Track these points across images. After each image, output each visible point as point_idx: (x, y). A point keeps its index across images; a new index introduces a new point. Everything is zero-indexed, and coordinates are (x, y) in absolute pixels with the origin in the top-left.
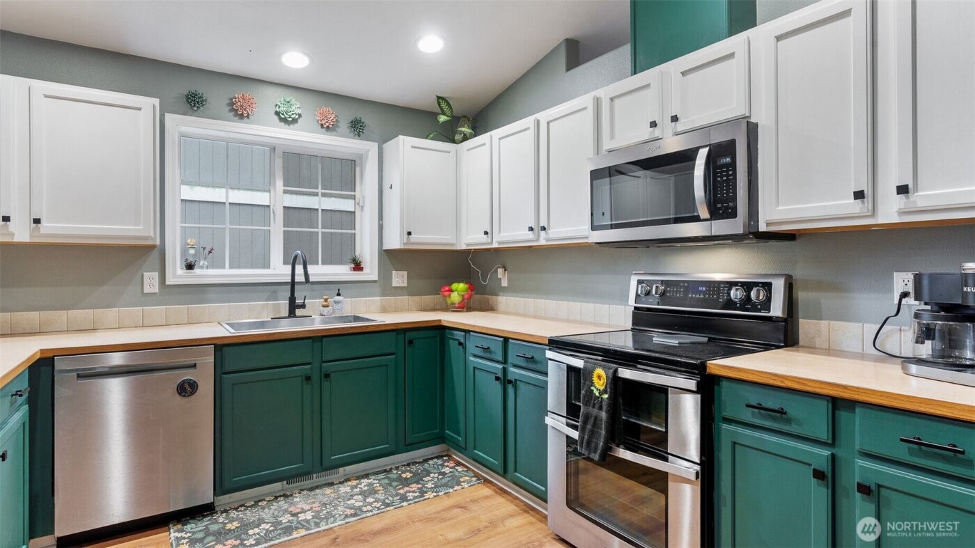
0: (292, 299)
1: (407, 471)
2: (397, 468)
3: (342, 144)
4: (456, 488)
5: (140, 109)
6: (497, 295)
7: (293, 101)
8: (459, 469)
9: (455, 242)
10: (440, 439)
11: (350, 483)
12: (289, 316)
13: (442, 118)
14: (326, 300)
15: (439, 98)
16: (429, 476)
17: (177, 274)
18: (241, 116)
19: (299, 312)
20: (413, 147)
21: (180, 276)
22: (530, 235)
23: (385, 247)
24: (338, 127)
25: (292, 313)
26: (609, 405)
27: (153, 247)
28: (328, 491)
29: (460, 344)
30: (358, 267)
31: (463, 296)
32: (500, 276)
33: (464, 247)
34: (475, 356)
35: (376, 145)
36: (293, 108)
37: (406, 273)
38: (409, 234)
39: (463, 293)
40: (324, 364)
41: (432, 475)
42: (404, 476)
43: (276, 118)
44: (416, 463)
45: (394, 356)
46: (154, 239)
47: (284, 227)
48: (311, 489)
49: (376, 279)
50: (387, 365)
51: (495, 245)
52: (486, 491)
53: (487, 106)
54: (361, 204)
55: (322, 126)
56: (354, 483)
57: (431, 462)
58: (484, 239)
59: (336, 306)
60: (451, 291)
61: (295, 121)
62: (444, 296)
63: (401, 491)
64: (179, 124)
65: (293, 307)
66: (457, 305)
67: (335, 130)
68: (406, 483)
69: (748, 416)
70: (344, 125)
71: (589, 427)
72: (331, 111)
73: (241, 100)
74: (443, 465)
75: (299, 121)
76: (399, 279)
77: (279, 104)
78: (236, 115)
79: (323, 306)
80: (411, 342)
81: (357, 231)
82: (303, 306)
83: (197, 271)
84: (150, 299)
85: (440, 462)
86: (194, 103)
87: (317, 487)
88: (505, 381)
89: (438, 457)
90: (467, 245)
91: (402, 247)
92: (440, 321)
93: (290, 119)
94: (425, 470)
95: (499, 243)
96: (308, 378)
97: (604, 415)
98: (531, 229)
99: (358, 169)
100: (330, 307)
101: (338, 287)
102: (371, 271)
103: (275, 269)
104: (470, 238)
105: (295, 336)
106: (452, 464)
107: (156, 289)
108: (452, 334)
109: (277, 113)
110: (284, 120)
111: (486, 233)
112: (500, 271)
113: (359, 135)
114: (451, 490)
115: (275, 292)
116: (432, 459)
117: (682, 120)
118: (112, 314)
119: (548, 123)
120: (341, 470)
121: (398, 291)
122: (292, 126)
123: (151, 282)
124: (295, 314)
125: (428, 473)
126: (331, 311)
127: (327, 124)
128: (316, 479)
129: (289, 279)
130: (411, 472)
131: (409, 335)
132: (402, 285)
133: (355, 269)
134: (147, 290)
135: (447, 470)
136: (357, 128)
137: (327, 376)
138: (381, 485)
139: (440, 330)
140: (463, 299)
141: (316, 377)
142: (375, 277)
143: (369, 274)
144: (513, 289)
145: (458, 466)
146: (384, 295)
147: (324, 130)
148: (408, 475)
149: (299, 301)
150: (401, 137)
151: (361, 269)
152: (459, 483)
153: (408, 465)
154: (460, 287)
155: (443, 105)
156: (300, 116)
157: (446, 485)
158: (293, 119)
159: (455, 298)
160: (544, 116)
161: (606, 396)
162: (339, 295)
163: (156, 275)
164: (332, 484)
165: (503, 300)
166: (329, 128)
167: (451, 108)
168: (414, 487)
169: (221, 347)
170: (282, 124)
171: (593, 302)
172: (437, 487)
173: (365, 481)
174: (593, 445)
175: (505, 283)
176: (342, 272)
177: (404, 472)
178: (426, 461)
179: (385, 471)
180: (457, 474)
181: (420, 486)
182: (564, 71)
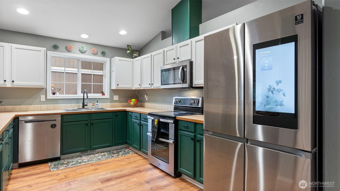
0: (83, 103)
1: (115, 151)
2: (113, 151)
3: (99, 59)
4: (128, 154)
5: (41, 51)
6: (145, 103)
7: (84, 47)
8: (130, 151)
9: (132, 87)
10: (126, 143)
11: (99, 154)
12: (83, 108)
13: (128, 52)
14: (93, 104)
15: (128, 45)
16: (121, 152)
17: (50, 96)
18: (69, 51)
19: (85, 107)
20: (119, 60)
21: (51, 97)
22: (149, 86)
23: (112, 89)
24: (98, 54)
25: (83, 107)
26: (157, 128)
27: (44, 88)
28: (92, 155)
29: (130, 116)
30: (103, 94)
31: (134, 103)
32: (145, 97)
33: (134, 89)
34: (134, 119)
35: (109, 59)
36: (84, 49)
37: (118, 96)
38: (118, 85)
39: (134, 102)
40: (92, 121)
41: (122, 152)
42: (114, 152)
43: (79, 52)
44: (118, 149)
45: (112, 119)
46: (44, 86)
47: (82, 82)
48: (87, 155)
49: (109, 98)
50: (110, 122)
51: (142, 88)
52: (136, 155)
53: (142, 48)
54: (105, 76)
55: (93, 54)
56: (100, 154)
57: (123, 149)
58: (139, 86)
59: (96, 105)
60: (131, 101)
61: (85, 52)
62: (129, 103)
63: (113, 155)
64: (51, 54)
65: (84, 106)
66: (133, 106)
67: (97, 55)
68: (115, 153)
69: (183, 128)
70: (99, 53)
71: (154, 133)
72: (95, 49)
73: (69, 47)
74: (126, 150)
75: (86, 52)
76: (116, 98)
77: (80, 48)
78: (68, 51)
79: (93, 105)
80: (117, 115)
81: (104, 84)
82: (87, 105)
83: (56, 95)
84: (42, 103)
85: (125, 149)
86: (55, 47)
87: (89, 155)
88: (140, 125)
89: (125, 148)
90: (135, 88)
91: (116, 89)
92: (126, 109)
93: (83, 52)
94: (120, 151)
95: (143, 88)
96: (87, 124)
97: (156, 130)
98: (150, 84)
99: (104, 66)
100: (95, 106)
101: (97, 100)
102: (107, 95)
103: (79, 95)
104: (136, 86)
105: (83, 113)
106: (128, 149)
107: (44, 100)
108: (129, 113)
109: (80, 50)
110: (82, 52)
111: (139, 85)
112: (145, 96)
113: (104, 56)
114: (126, 155)
115: (78, 101)
116: (123, 148)
117: (180, 59)
118: (32, 107)
119: (154, 56)
120: (96, 150)
121: (116, 101)
122: (84, 54)
123: (43, 98)
124: (84, 107)
125: (121, 151)
126: (95, 107)
127: (94, 53)
128: (89, 152)
129: (82, 98)
130: (116, 151)
131: (116, 114)
132: (117, 100)
133: (102, 95)
134: (42, 100)
135: (126, 151)
136: (103, 54)
137: (92, 124)
138: (107, 154)
139: (125, 112)
140: (134, 104)
141: (89, 124)
142: (109, 97)
143: (106, 96)
144: (149, 101)
145: (130, 150)
146: (111, 102)
147: (93, 55)
148: (115, 152)
149: (85, 104)
150: (116, 57)
151: (105, 95)
152: (129, 153)
153: (116, 150)
154: (133, 100)
155: (129, 47)
156: (86, 51)
157: (125, 154)
158: (84, 52)
159: (132, 103)
160: (153, 53)
161: (157, 126)
162: (97, 102)
163: (44, 96)
164: (94, 154)
165: (146, 104)
166: (95, 54)
167: (131, 48)
168: (116, 154)
169: (63, 115)
170: (81, 53)
171: (167, 105)
172: (122, 154)
173: (103, 153)
174: (154, 138)
175: (147, 99)
176: (99, 96)
177: (114, 151)
178: (121, 149)
179: (109, 151)
180: (129, 152)
181: (118, 154)
182: (161, 40)
